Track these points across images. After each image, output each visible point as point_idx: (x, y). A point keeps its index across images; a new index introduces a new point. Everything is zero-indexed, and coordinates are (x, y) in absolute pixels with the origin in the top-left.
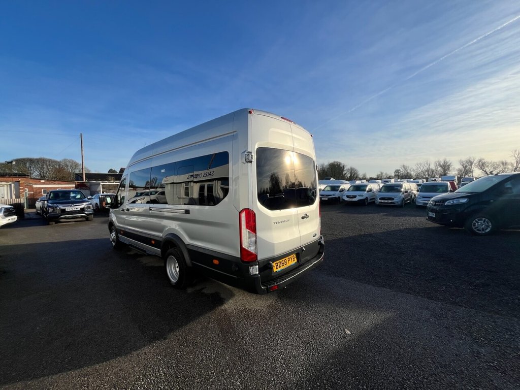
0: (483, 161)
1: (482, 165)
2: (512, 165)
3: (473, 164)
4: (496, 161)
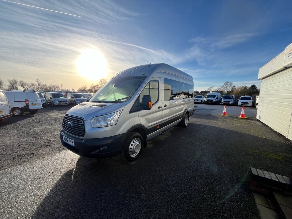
0: (23, 82)
1: (22, 85)
2: (36, 86)
3: (17, 83)
4: (29, 83)
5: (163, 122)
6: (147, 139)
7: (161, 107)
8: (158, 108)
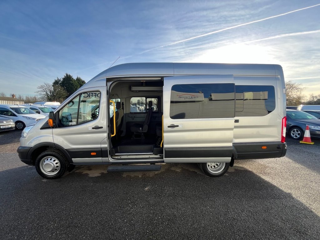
5: (100, 149)
6: (73, 162)
7: (102, 128)
8: (93, 128)
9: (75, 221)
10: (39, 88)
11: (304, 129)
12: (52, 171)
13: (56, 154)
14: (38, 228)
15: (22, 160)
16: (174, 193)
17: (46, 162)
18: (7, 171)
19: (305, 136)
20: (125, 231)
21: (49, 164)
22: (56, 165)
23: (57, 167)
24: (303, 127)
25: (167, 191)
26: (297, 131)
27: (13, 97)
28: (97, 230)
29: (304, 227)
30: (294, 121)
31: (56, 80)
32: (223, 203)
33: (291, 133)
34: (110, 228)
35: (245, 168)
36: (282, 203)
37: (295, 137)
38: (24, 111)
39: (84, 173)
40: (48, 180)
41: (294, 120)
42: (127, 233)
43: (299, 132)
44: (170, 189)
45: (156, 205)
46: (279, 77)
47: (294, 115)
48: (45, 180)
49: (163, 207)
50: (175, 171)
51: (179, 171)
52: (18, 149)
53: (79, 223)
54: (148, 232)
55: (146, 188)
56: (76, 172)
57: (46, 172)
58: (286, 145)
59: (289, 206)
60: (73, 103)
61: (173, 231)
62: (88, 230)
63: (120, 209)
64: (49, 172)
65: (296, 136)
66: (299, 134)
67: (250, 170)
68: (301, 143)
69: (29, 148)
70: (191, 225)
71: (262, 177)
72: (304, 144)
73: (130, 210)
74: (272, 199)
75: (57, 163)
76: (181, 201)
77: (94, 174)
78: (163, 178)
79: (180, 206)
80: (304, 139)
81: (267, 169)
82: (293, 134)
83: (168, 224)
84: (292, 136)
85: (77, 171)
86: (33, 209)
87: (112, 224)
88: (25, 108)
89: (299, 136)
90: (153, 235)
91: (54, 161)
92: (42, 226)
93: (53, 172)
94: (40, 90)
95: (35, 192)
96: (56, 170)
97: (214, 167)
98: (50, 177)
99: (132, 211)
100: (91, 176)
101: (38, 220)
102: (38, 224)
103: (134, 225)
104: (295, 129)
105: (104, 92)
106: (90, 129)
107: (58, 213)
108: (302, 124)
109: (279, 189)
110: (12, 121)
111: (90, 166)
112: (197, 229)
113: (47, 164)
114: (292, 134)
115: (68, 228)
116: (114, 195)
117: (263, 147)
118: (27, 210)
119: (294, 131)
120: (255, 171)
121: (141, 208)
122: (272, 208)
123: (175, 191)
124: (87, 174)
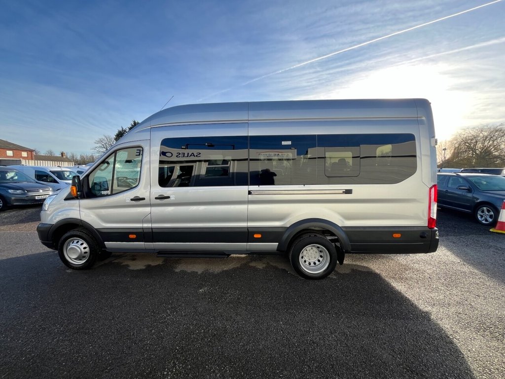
5: (150, 230)
6: (106, 248)
7: (143, 199)
8: (132, 200)
9: (88, 326)
10: (97, 143)
11: (499, 208)
12: (79, 258)
13: (84, 236)
14: (39, 330)
15: (42, 243)
16: (238, 299)
17: (72, 246)
18: (27, 256)
19: (499, 220)
20: (147, 344)
21: (75, 248)
22: (83, 251)
23: (86, 253)
24: (498, 204)
25: (230, 296)
26: (488, 211)
27: (62, 155)
28: (111, 340)
29: (425, 365)
30: (484, 194)
31: (120, 132)
32: (307, 319)
33: (478, 215)
34: (130, 339)
35: (369, 269)
36: (406, 327)
37: (484, 222)
38: (68, 176)
39: (124, 264)
40: (74, 270)
41: (483, 191)
42: (148, 348)
43: (492, 213)
44: (236, 292)
45: (204, 314)
46: (424, 118)
47: (485, 183)
48: (69, 271)
49: (214, 317)
50: (254, 267)
51: (261, 268)
52: (38, 227)
53: (92, 329)
54: (177, 349)
55: (201, 289)
56: (113, 262)
57: (72, 260)
58: (437, 232)
59: (416, 332)
60: (108, 163)
61: (213, 351)
62: (100, 338)
63: (152, 315)
64: (75, 259)
65: (486, 220)
66: (491, 217)
67: (378, 271)
68: (493, 232)
69: (50, 225)
70: (243, 346)
71: (392, 284)
72: (497, 233)
73: (165, 318)
74: (392, 318)
75: (85, 248)
76: (243, 311)
77: (138, 265)
78: (231, 277)
79: (239, 318)
80: (498, 225)
81: (407, 272)
82: (482, 216)
83: (210, 341)
84: (480, 219)
85: (116, 261)
86: (41, 307)
87: (133, 335)
88: (70, 172)
89: (490, 220)
90: (182, 353)
91: (82, 244)
92: (45, 329)
93: (80, 260)
94: (98, 145)
95: (52, 285)
96: (84, 257)
97: (315, 263)
98: (76, 267)
99: (168, 319)
100: (131, 268)
101: (43, 320)
102: (40, 326)
103: (162, 338)
104: (485, 208)
105: (147, 148)
106: (128, 201)
107: (71, 313)
108: (497, 198)
109: (412, 305)
110: (51, 189)
111: (134, 255)
112: (250, 351)
113: (72, 248)
114: (479, 217)
115: (75, 333)
116: (153, 296)
117: (394, 235)
118: (34, 307)
119: (483, 212)
120: (383, 275)
121: (182, 316)
122: (383, 332)
123: (241, 296)
124: (128, 266)
